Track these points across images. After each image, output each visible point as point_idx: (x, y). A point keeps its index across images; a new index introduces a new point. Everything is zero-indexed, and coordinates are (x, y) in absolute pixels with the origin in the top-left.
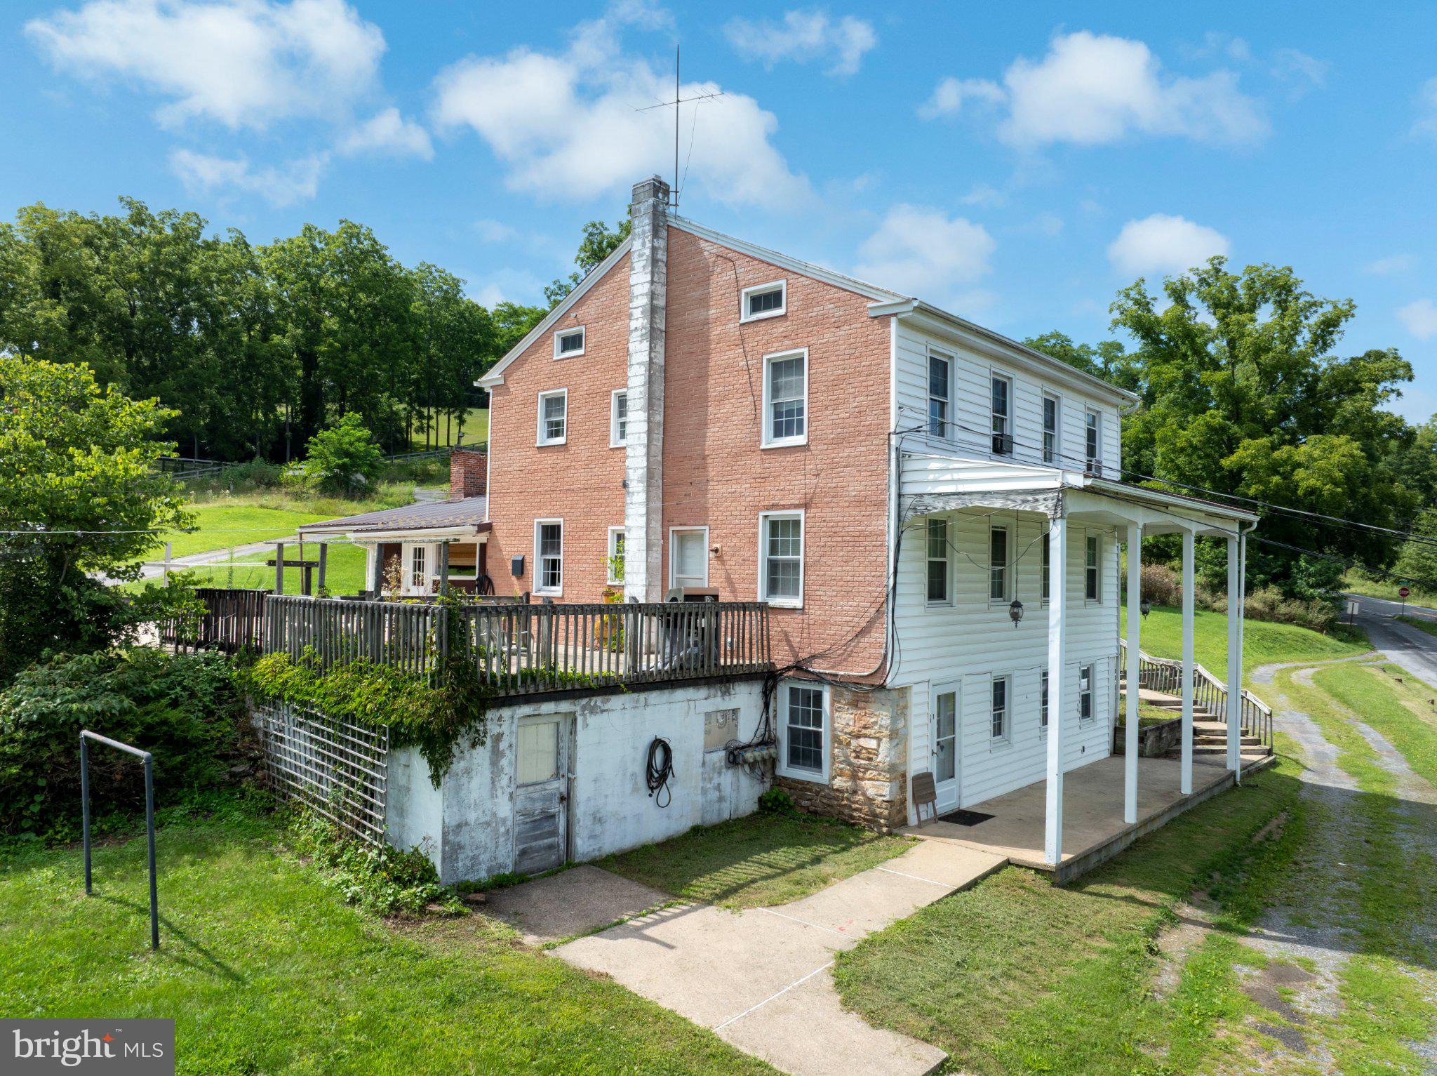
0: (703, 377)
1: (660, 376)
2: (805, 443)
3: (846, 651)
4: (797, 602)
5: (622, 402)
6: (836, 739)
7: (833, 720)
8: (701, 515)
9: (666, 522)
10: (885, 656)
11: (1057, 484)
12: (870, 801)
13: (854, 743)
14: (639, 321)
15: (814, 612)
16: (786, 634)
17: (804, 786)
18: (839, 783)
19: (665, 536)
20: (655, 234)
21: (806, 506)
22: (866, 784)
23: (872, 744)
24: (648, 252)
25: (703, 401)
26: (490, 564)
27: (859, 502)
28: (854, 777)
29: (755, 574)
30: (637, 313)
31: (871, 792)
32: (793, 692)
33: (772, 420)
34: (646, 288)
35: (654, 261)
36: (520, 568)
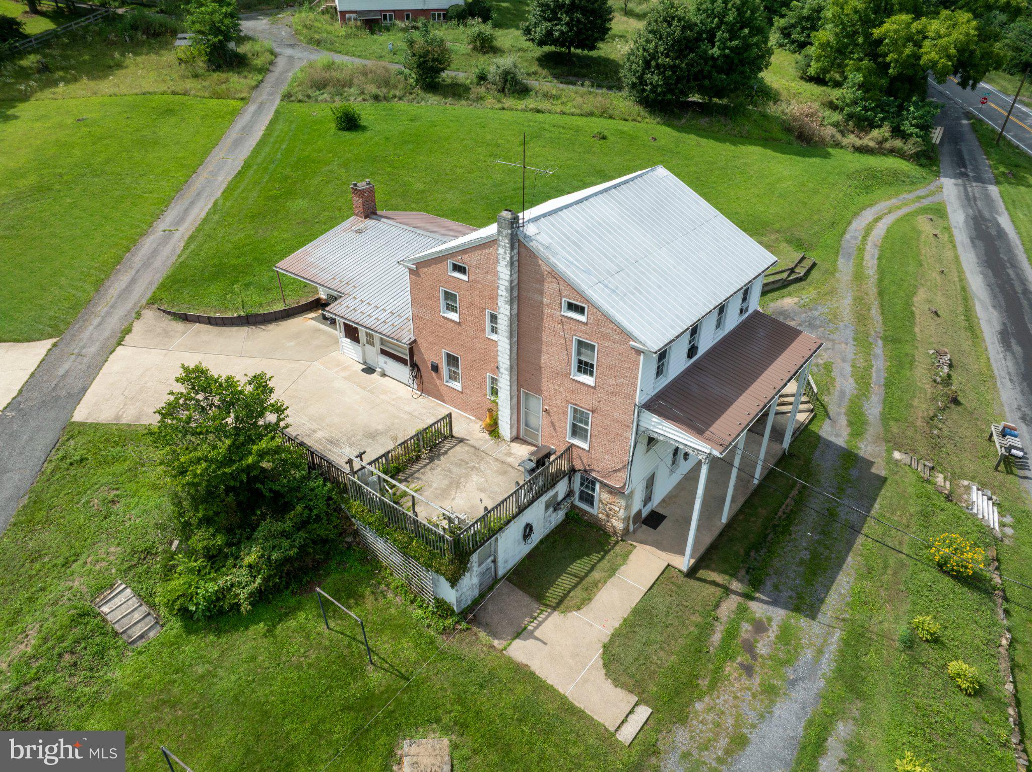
0: (540, 329)
1: (515, 320)
2: (593, 385)
3: (608, 475)
4: (585, 446)
5: (494, 318)
6: (600, 501)
7: (600, 494)
8: (539, 391)
9: (519, 386)
10: (625, 484)
11: (708, 451)
12: (614, 527)
13: (609, 506)
14: (503, 292)
15: (593, 454)
16: (580, 457)
17: (586, 512)
18: (601, 516)
19: (519, 391)
20: (512, 249)
21: (593, 412)
22: (613, 521)
23: (617, 509)
24: (508, 259)
25: (539, 340)
26: (416, 358)
27: (618, 421)
28: (608, 516)
29: (566, 427)
30: (502, 288)
31: (615, 524)
32: (582, 478)
33: (577, 364)
34: (508, 278)
35: (512, 264)
36: (435, 368)
